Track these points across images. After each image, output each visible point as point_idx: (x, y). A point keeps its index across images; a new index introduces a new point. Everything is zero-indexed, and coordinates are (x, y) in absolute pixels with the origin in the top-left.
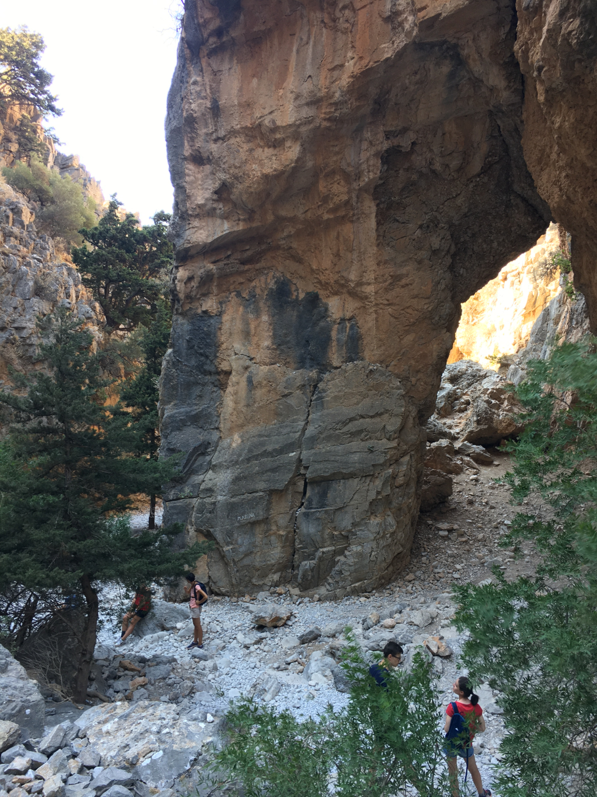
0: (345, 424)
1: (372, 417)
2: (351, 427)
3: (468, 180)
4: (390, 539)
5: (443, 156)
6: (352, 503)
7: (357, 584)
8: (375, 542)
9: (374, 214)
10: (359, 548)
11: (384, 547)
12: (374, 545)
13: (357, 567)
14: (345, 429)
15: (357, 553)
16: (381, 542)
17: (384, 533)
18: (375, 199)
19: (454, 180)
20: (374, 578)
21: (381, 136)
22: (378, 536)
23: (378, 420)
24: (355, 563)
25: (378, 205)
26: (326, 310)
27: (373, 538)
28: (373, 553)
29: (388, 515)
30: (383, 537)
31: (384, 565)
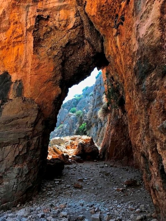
0: (10, 121)
1: (22, 118)
2: (13, 123)
3: (68, 31)
4: (25, 178)
5: (59, 21)
6: (6, 158)
7: (4, 205)
8: (16, 179)
9: (33, 41)
10: (7, 183)
11: (21, 182)
12: (15, 180)
13: (5, 194)
14: (10, 124)
15: (6, 186)
16: (20, 180)
17: (22, 174)
18: (33, 36)
19: (63, 30)
20: (14, 201)
21: (35, 10)
22: (18, 176)
23: (25, 119)
24: (5, 192)
25: (34, 38)
26: (11, 78)
27: (15, 177)
28: (15, 186)
29: (25, 165)
30: (21, 176)
31: (20, 192)
